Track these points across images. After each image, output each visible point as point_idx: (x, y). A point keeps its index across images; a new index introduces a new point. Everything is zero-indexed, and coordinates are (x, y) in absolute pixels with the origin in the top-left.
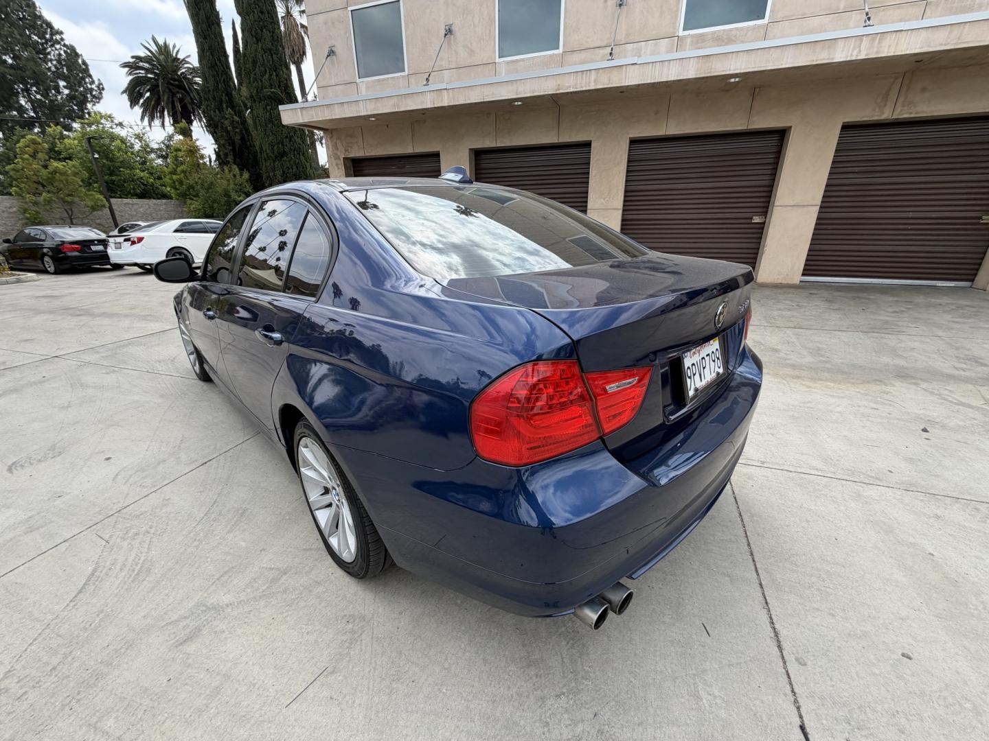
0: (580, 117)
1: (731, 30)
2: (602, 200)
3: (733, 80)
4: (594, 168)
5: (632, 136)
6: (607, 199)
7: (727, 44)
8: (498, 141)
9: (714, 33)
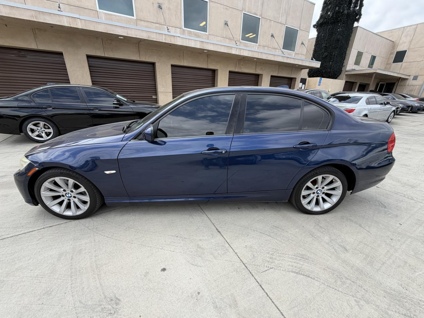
0: (149, 51)
1: (199, 33)
2: (164, 88)
3: (205, 51)
4: (158, 75)
5: (172, 63)
6: (166, 88)
7: (198, 37)
8: (105, 53)
9: (194, 32)
